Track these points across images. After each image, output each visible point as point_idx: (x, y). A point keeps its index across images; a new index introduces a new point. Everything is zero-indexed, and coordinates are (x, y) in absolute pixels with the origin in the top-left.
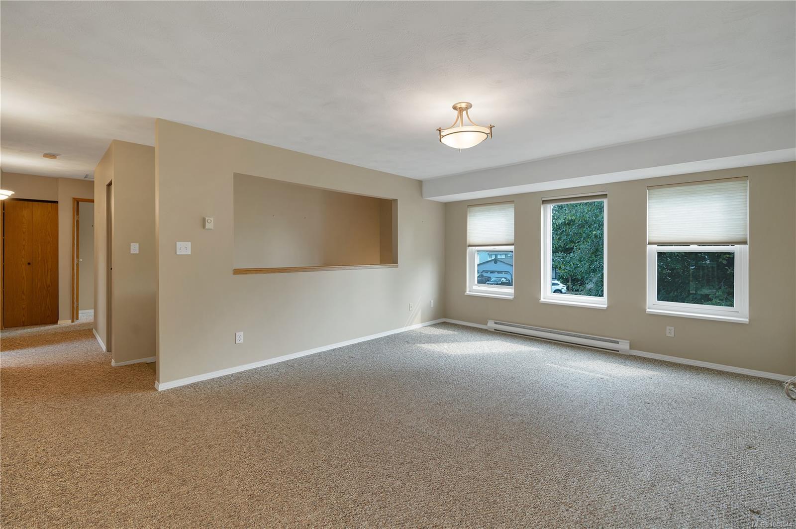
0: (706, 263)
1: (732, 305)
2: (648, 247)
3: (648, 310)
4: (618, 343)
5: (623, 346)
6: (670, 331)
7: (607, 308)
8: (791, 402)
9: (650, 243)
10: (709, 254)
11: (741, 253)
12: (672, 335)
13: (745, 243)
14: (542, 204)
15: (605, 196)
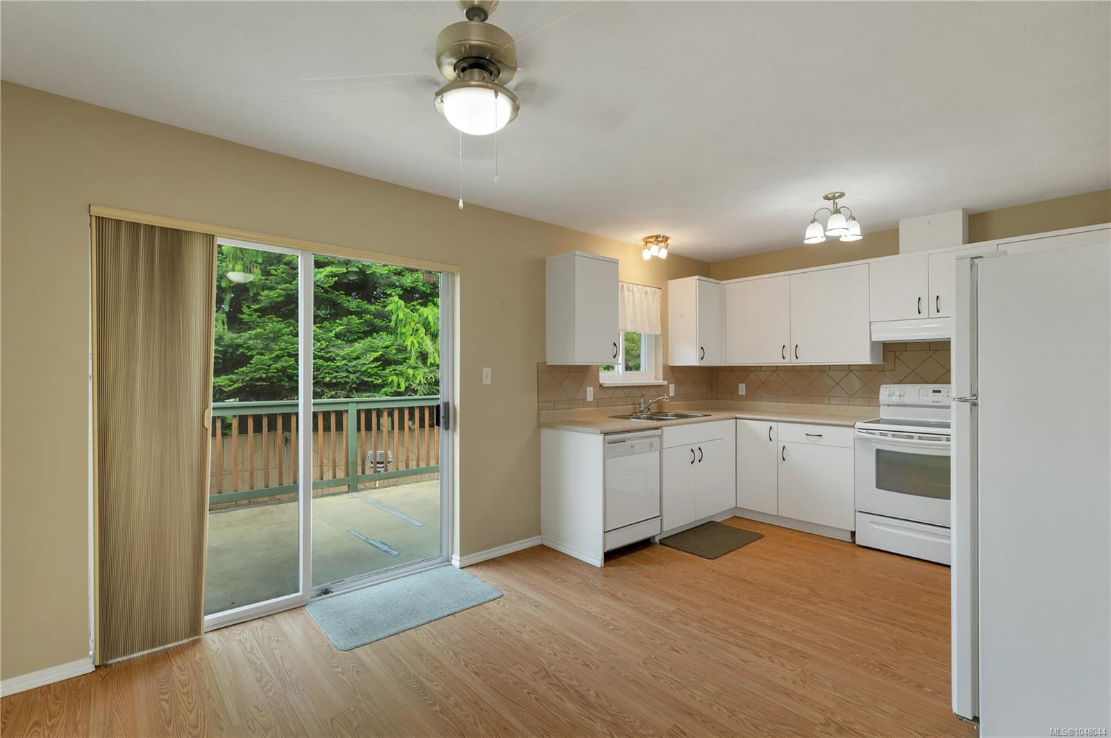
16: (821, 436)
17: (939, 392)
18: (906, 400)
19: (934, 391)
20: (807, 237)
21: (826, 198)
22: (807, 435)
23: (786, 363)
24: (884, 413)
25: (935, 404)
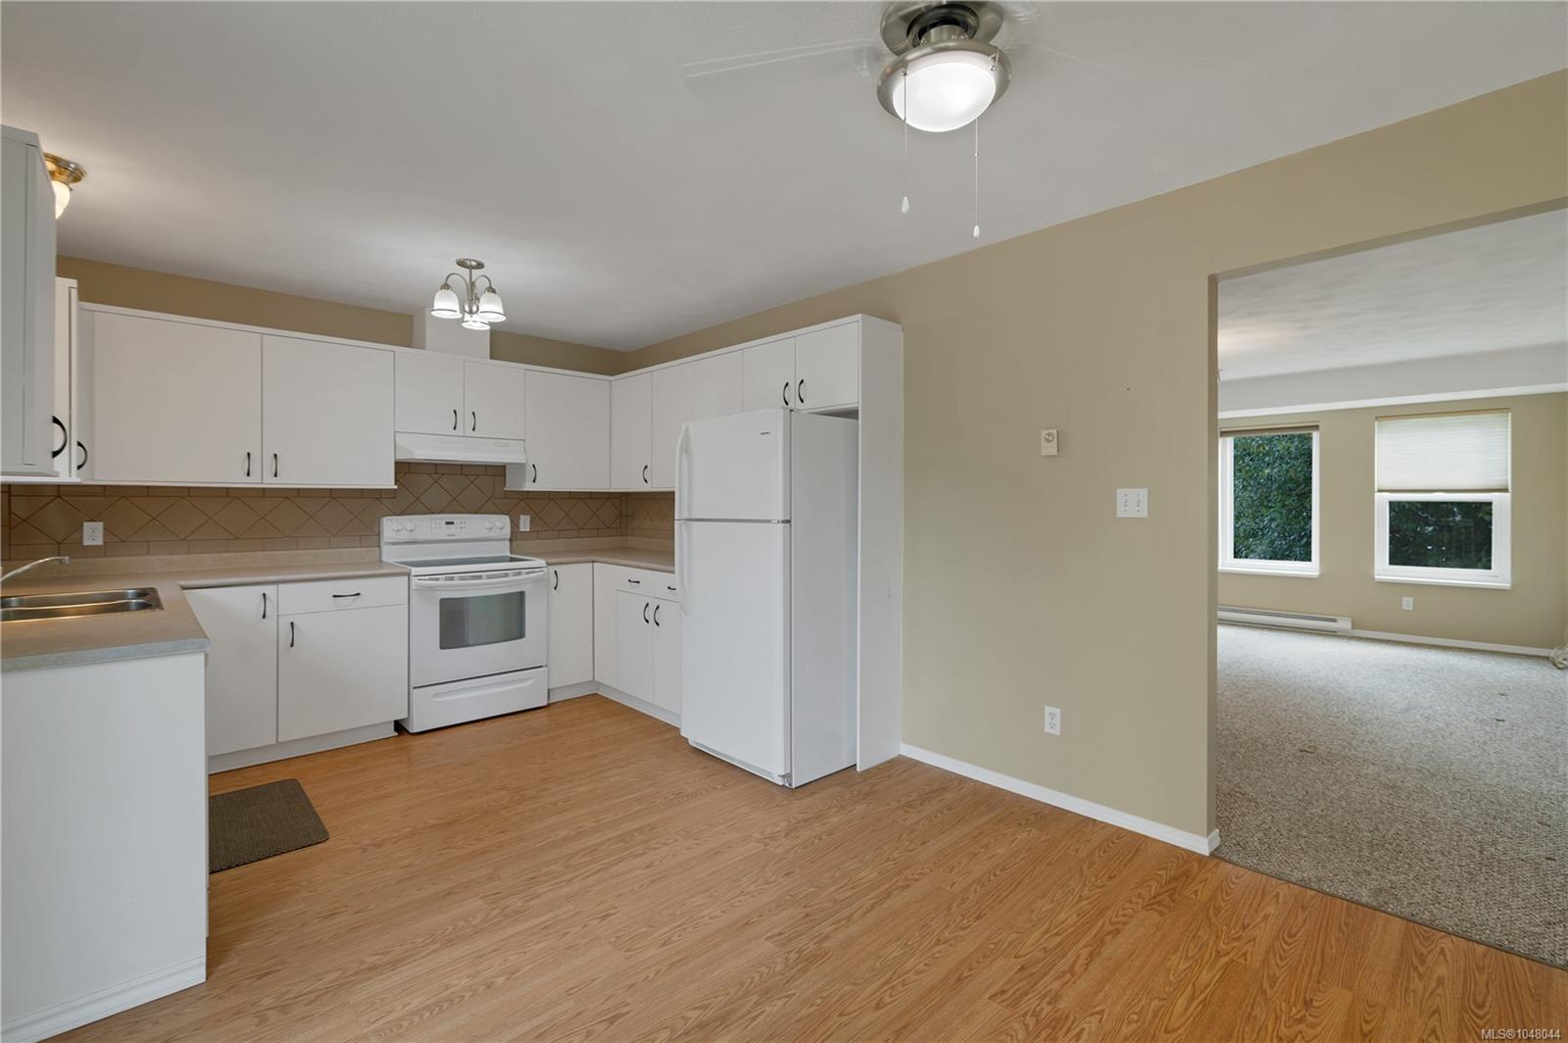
0: (1454, 521)
1: (1489, 568)
2: (1378, 495)
3: (1376, 577)
4: (1335, 621)
5: (1344, 624)
6: (1408, 603)
7: (1320, 576)
8: (1560, 672)
9: (1380, 491)
10: (1459, 504)
11: (1501, 504)
12: (1411, 608)
13: (1505, 490)
14: (1221, 436)
15: (1316, 427)
16: (358, 594)
17: (452, 523)
18: (419, 536)
19: (447, 523)
20: (436, 307)
21: (461, 263)
22: (335, 596)
23: (253, 482)
24: (389, 554)
25: (448, 538)
